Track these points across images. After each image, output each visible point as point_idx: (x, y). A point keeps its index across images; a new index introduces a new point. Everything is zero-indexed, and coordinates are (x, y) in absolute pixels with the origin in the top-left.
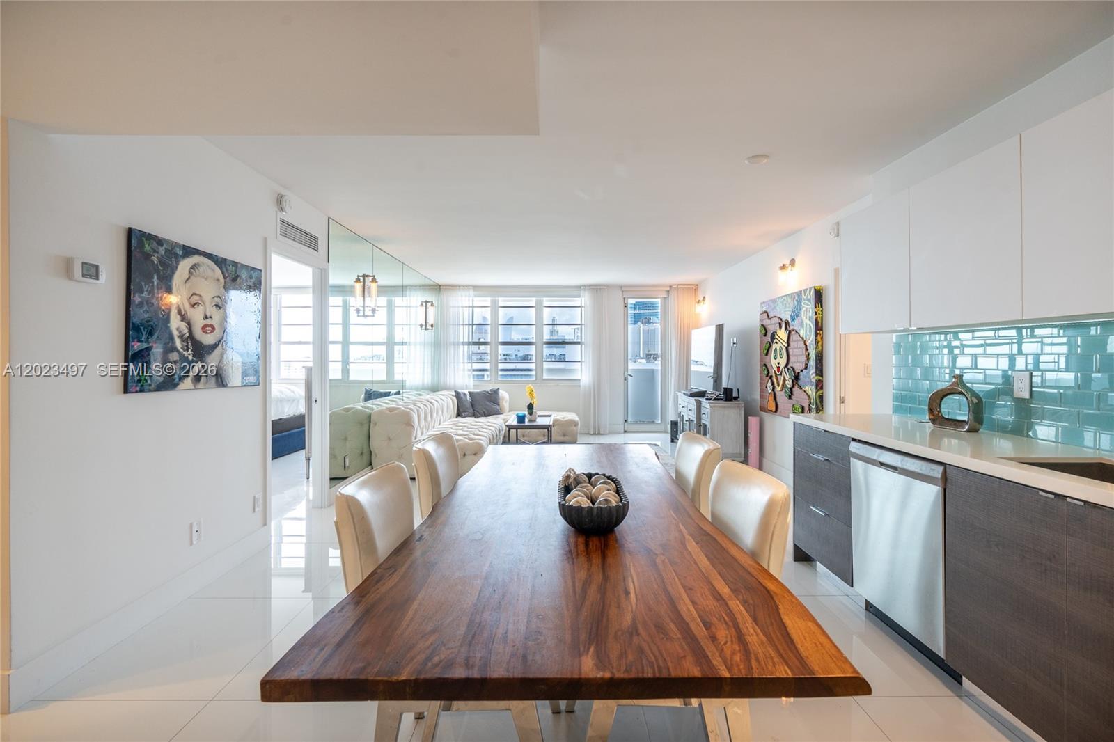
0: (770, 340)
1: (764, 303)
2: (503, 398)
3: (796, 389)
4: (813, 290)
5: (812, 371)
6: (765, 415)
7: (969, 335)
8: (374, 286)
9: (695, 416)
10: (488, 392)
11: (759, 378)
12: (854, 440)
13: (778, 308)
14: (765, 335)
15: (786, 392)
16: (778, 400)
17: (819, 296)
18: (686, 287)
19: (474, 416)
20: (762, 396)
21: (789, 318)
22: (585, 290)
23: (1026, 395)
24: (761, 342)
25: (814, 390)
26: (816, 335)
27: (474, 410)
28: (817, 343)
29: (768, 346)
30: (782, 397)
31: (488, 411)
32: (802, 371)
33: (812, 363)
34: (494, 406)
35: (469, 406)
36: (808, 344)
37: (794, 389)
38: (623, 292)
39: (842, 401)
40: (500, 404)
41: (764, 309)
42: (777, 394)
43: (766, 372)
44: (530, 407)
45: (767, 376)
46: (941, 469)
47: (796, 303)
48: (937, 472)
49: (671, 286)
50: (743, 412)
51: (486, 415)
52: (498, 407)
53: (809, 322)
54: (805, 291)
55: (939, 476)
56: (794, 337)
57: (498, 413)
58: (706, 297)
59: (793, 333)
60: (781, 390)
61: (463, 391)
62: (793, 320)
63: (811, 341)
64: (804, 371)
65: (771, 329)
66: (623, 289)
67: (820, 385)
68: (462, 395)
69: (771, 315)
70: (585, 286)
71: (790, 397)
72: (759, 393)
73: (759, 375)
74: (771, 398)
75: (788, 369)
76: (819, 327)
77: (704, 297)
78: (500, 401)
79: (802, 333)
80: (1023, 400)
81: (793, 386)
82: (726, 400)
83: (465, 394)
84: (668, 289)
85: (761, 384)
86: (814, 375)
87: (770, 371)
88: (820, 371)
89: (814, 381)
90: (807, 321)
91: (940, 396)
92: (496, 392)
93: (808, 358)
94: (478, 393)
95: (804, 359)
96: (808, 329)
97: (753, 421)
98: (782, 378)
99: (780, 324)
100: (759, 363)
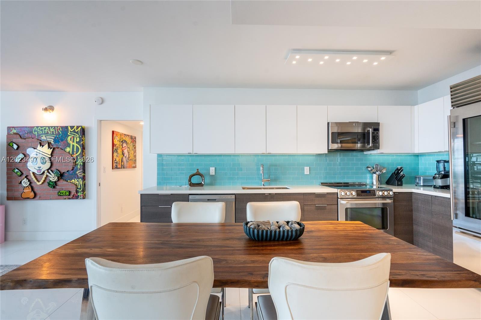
3: (61, 182)
4: (80, 128)
12: (191, 194)
13: (35, 133)
14: (17, 149)
15: (48, 185)
16: (36, 190)
17: (83, 131)
20: (10, 190)
21: (51, 140)
23: (214, 174)
25: (81, 181)
26: (83, 152)
28: (83, 156)
30: (42, 188)
33: (80, 166)
36: (75, 156)
39: (99, 185)
41: (14, 131)
42: (36, 186)
43: (19, 174)
45: (21, 176)
46: (234, 196)
47: (61, 132)
53: (76, 144)
54: (69, 126)
56: (59, 152)
60: (42, 184)
62: (57, 142)
63: (78, 155)
64: (70, 171)
67: (84, 178)
69: (25, 137)
71: (54, 187)
74: (28, 189)
75: (51, 170)
76: (84, 148)
79: (68, 150)
85: (9, 182)
86: (81, 173)
87: (25, 173)
88: (84, 171)
91: (191, 176)
93: (75, 164)
96: (75, 148)
98: (44, 176)
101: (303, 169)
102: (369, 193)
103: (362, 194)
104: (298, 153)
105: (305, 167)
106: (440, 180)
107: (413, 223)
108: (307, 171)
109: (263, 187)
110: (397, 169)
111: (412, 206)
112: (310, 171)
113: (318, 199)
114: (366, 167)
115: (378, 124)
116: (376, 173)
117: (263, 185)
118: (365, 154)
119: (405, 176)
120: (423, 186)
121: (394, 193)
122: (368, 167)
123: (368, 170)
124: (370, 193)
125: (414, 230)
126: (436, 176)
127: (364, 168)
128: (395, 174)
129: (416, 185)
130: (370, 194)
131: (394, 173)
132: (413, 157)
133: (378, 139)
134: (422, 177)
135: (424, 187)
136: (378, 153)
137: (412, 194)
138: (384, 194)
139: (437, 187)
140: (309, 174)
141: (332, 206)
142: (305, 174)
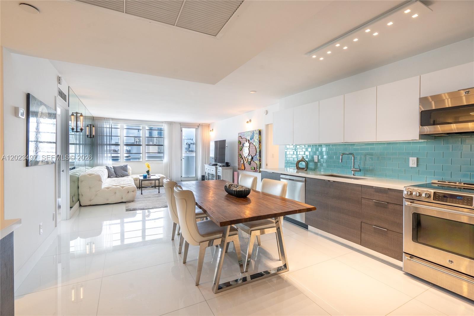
0: (242, 146)
1: (240, 133)
2: (129, 169)
3: (252, 162)
4: (258, 130)
5: (258, 156)
6: (239, 171)
7: (299, 146)
8: (82, 118)
9: (215, 173)
10: (122, 166)
11: (238, 159)
12: (281, 174)
13: (245, 135)
14: (240, 144)
15: (248, 163)
16: (245, 166)
17: (260, 133)
18: (205, 125)
19: (116, 177)
20: (238, 165)
21: (249, 139)
22: (165, 123)
23: (317, 161)
24: (239, 146)
25: (258, 162)
26: (259, 144)
27: (116, 175)
28: (259, 147)
29: (241, 148)
30: (247, 165)
31: (123, 175)
32: (254, 156)
33: (258, 153)
34: (126, 173)
35: (114, 173)
36: (256, 147)
37: (251, 162)
38: (181, 125)
39: (267, 165)
40: (128, 171)
41: (240, 135)
42: (245, 164)
43: (241, 157)
44: (148, 172)
45: (241, 158)
46: (305, 178)
47: (252, 134)
48: (304, 179)
49: (199, 124)
50: (232, 171)
51: (122, 177)
52: (127, 173)
53: (257, 141)
54: (255, 130)
55: (304, 180)
56: (251, 145)
57: (127, 175)
58: (214, 129)
59: (251, 144)
60: (247, 162)
61: (110, 166)
62: (251, 139)
63: (257, 146)
64: (255, 156)
65: (242, 142)
66: (181, 124)
67: (260, 160)
68: (110, 168)
69: (242, 137)
70: (165, 122)
71: (250, 165)
72: (238, 164)
73: (238, 158)
74: (243, 165)
75: (249, 156)
76: (260, 142)
77: (213, 129)
78: (128, 170)
79: (254, 144)
80: (316, 162)
81: (251, 161)
82: (227, 166)
83: (111, 168)
84: (198, 125)
85: (238, 161)
86: (258, 157)
87: (242, 156)
88: (260, 156)
89: (258, 159)
90: (256, 140)
91: (298, 162)
92: (126, 166)
93: (256, 152)
94: (117, 167)
95: (255, 152)
96: (256, 143)
97: (236, 173)
98: (247, 158)
99: (246, 141)
100: (238, 154)
101: (408, 161)
103: (445, 199)
104: (377, 141)
105: (410, 158)
108: (412, 162)
109: (352, 176)
112: (417, 163)
117: (353, 175)
124: (462, 199)
140: (416, 166)
141: (397, 207)
142: (410, 166)
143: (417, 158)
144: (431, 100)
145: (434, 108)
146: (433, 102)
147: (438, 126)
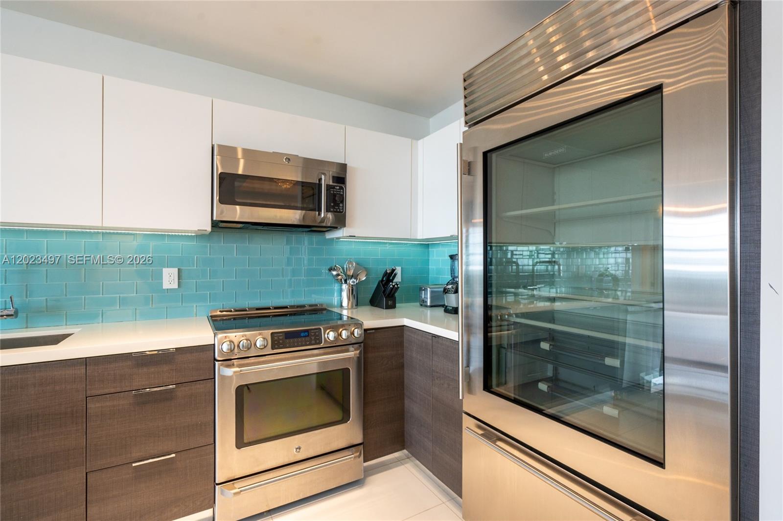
101: (160, 276)
102: (306, 336)
103: (287, 341)
104: (106, 224)
105: (164, 269)
106: (453, 295)
107: (403, 394)
108: (169, 278)
110: (386, 273)
111: (403, 357)
112: (179, 279)
113: (145, 370)
114: (329, 267)
115: (343, 167)
116: (348, 282)
118: (327, 237)
119: (398, 287)
120: (431, 306)
121: (366, 330)
122: (330, 270)
123: (332, 274)
124: (308, 336)
125: (405, 410)
126: (448, 287)
127: (325, 270)
128: (383, 282)
129: (421, 305)
130: (307, 339)
131: (382, 280)
132: (419, 249)
133: (342, 202)
134: (429, 289)
135: (432, 308)
136: (344, 235)
137: (403, 329)
138: (341, 336)
139: (448, 309)
140: (177, 287)
141: (198, 386)
142: (164, 288)
143: (178, 269)
144: (240, 155)
145: (240, 172)
146: (242, 162)
147: (238, 207)
